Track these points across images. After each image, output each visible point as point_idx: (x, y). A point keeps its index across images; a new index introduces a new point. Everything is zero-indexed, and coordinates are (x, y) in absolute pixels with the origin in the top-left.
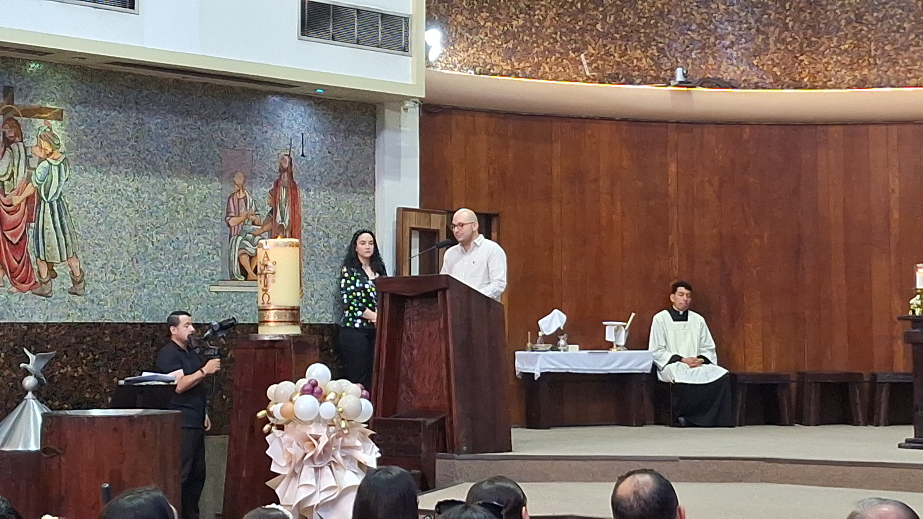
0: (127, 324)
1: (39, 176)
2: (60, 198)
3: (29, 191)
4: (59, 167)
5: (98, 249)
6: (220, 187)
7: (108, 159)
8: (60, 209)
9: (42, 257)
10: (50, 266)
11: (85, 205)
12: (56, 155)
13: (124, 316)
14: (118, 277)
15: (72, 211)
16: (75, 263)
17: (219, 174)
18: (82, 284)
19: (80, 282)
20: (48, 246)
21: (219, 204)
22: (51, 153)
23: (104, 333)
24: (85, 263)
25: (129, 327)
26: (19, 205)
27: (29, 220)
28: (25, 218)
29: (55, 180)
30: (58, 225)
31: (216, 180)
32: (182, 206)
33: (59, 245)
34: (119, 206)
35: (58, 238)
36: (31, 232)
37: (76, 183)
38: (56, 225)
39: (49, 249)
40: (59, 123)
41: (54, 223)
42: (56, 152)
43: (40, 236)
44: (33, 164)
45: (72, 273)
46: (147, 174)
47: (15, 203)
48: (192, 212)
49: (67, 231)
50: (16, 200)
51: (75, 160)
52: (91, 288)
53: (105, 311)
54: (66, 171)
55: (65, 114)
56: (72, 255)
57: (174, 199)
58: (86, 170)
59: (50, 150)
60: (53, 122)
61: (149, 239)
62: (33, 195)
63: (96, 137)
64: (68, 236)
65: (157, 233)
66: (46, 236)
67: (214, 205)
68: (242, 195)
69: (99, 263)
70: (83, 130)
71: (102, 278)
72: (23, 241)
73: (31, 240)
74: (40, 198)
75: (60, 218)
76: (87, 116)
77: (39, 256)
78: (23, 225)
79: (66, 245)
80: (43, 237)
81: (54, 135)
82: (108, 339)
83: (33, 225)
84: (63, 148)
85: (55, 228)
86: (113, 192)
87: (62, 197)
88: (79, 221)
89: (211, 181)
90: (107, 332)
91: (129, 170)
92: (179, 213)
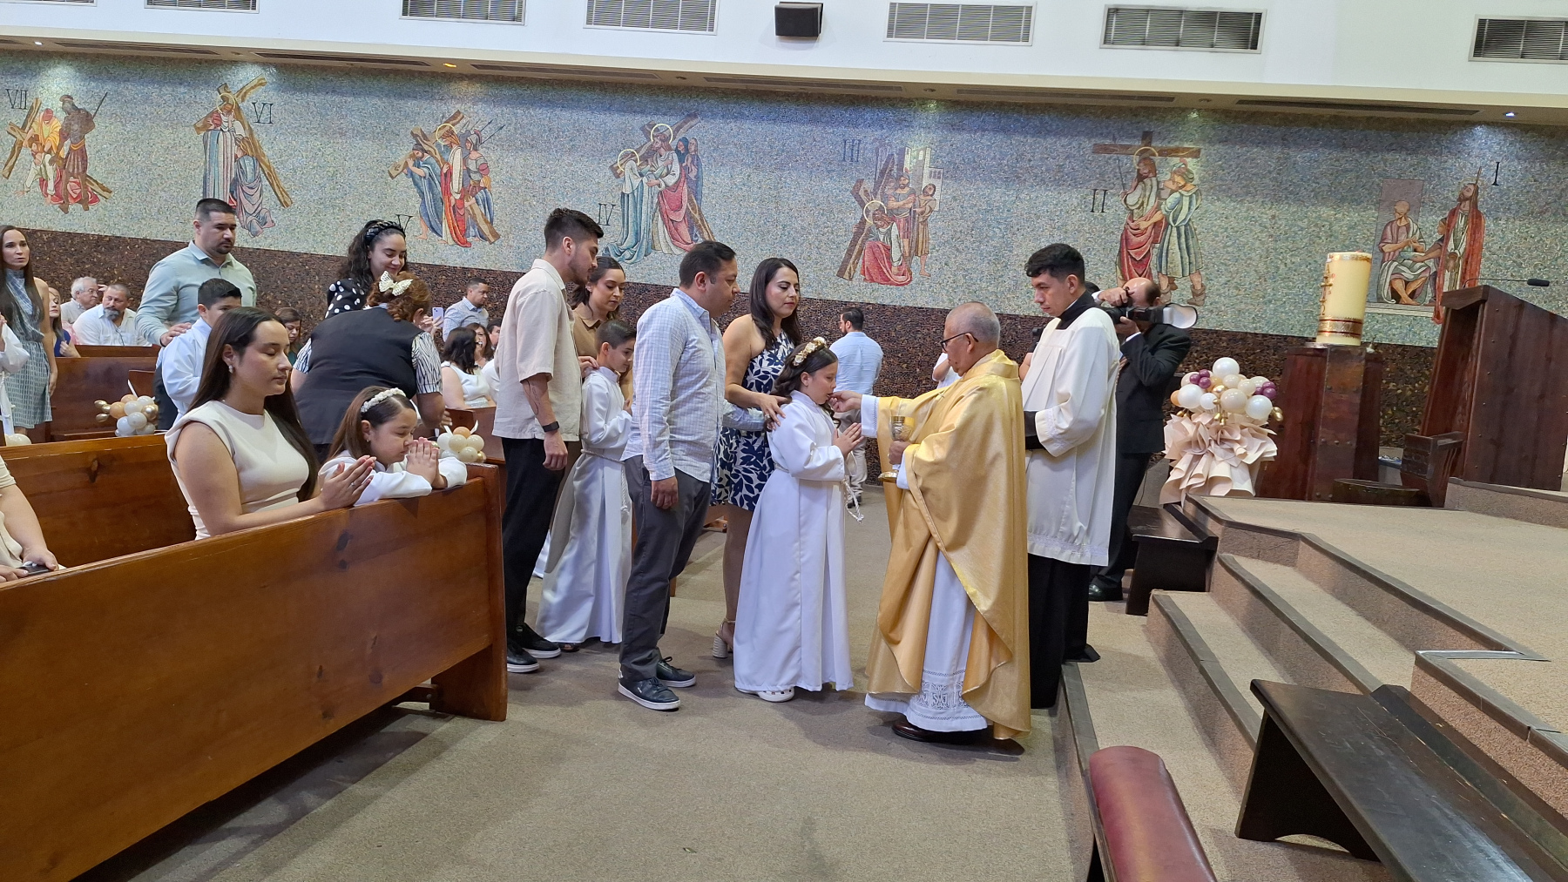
0: (1246, 333)
1: (1169, 205)
2: (1188, 224)
3: (1157, 217)
4: (1191, 197)
5: (1223, 268)
6: (1376, 215)
7: (1245, 190)
8: (1188, 232)
9: (1164, 272)
10: (1171, 281)
11: (1214, 229)
12: (1189, 187)
13: (1245, 326)
14: (1240, 293)
15: (1200, 234)
16: (1196, 279)
17: (1378, 204)
18: (1202, 297)
19: (1201, 294)
20: (1171, 263)
21: (1373, 231)
22: (1184, 186)
23: (1221, 339)
24: (1207, 278)
25: (1249, 335)
26: (1146, 229)
27: (1155, 242)
28: (1151, 239)
29: (1185, 209)
30: (1184, 246)
31: (1371, 208)
32: (1325, 232)
33: (1182, 263)
34: (1251, 231)
35: (1182, 257)
36: (1155, 252)
37: (1206, 211)
38: (1181, 246)
39: (1171, 266)
40: (1195, 160)
41: (1179, 244)
42: (1189, 184)
43: (1164, 254)
44: (1164, 194)
45: (1193, 287)
46: (1287, 203)
47: (1142, 227)
48: (1336, 238)
49: (1192, 251)
50: (1144, 225)
51: (1208, 191)
52: (1212, 300)
53: (1224, 321)
54: (1197, 201)
55: (1203, 152)
56: (1194, 272)
57: (1316, 225)
58: (1218, 200)
59: (1183, 183)
60: (1189, 160)
61: (1281, 260)
62: (1161, 221)
63: (1233, 171)
64: (1192, 256)
65: (1292, 255)
66: (1170, 255)
67: (1365, 231)
68: (1404, 222)
69: (1223, 280)
70: (1220, 166)
71: (1224, 293)
72: (1145, 260)
73: (1154, 259)
74: (1168, 224)
75: (1187, 240)
76: (1226, 153)
77: (1160, 272)
78: (1148, 245)
79: (1190, 263)
80: (1167, 256)
81: (1188, 171)
82: (1225, 344)
83: (1158, 245)
84: (1196, 181)
85: (1180, 249)
86: (1246, 219)
87: (1190, 223)
88: (1205, 244)
89: (1366, 209)
90: (1224, 338)
91: (1267, 200)
92: (1320, 238)
